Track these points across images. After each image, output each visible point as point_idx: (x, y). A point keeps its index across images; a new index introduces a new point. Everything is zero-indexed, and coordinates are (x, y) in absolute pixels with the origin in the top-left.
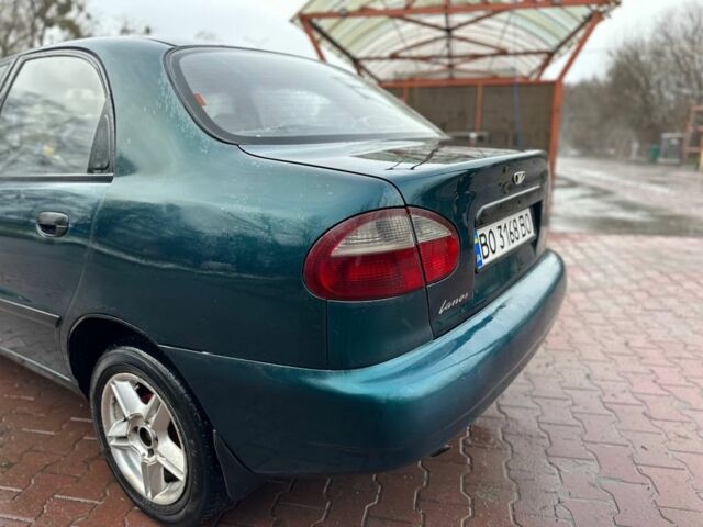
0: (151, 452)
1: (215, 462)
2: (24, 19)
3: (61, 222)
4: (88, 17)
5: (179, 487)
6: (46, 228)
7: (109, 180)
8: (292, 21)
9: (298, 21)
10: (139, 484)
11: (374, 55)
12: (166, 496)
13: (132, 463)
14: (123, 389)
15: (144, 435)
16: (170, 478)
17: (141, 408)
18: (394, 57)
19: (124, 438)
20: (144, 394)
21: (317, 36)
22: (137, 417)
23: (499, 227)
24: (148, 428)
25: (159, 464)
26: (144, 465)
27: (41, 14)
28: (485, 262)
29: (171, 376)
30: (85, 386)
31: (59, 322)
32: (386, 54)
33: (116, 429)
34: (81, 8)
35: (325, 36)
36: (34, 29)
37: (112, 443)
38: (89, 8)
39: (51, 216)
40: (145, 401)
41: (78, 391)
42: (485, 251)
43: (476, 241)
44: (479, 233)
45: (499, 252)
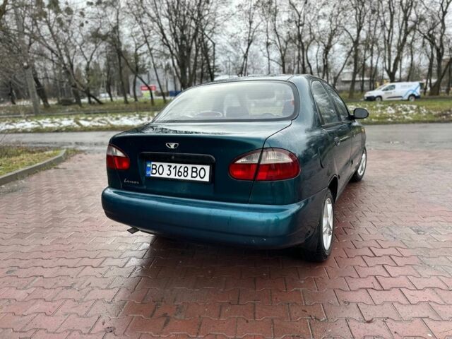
28: (152, 175)
42: (154, 171)
43: (149, 165)
44: (153, 163)
45: (164, 176)
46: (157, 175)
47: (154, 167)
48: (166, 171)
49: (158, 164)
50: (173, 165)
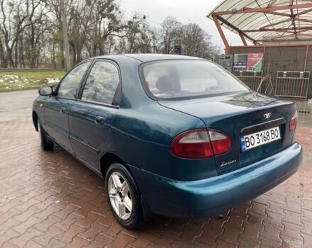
0: (122, 201)
1: (141, 206)
2: (95, 15)
3: (102, 120)
4: (120, 12)
5: (129, 214)
6: (98, 121)
7: (118, 108)
8: (208, 17)
9: (211, 16)
10: (117, 212)
11: (250, 29)
12: (125, 217)
13: (116, 204)
14: (115, 178)
15: (120, 194)
16: (127, 211)
17: (120, 185)
18: (262, 30)
19: (114, 195)
20: (122, 180)
21: (220, 22)
22: (119, 188)
23: (258, 135)
24: (122, 192)
25: (124, 205)
26: (119, 205)
27: (101, 12)
28: (247, 148)
29: (130, 175)
30: (104, 175)
31: (98, 152)
32: (258, 28)
33: (112, 191)
34: (117, 9)
35: (225, 22)
36: (98, 18)
37: (111, 196)
38: (120, 9)
39: (100, 118)
40: (122, 183)
41: (102, 177)
42: (248, 144)
43: (242, 140)
44: (245, 137)
45: (256, 145)
46: (251, 147)
47: (247, 140)
48: (257, 140)
49: (249, 136)
50: (259, 133)
